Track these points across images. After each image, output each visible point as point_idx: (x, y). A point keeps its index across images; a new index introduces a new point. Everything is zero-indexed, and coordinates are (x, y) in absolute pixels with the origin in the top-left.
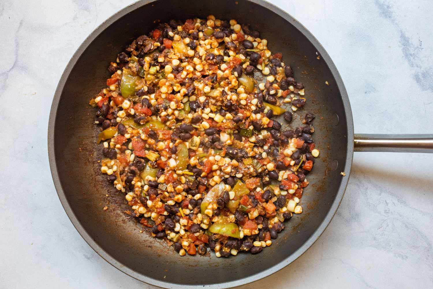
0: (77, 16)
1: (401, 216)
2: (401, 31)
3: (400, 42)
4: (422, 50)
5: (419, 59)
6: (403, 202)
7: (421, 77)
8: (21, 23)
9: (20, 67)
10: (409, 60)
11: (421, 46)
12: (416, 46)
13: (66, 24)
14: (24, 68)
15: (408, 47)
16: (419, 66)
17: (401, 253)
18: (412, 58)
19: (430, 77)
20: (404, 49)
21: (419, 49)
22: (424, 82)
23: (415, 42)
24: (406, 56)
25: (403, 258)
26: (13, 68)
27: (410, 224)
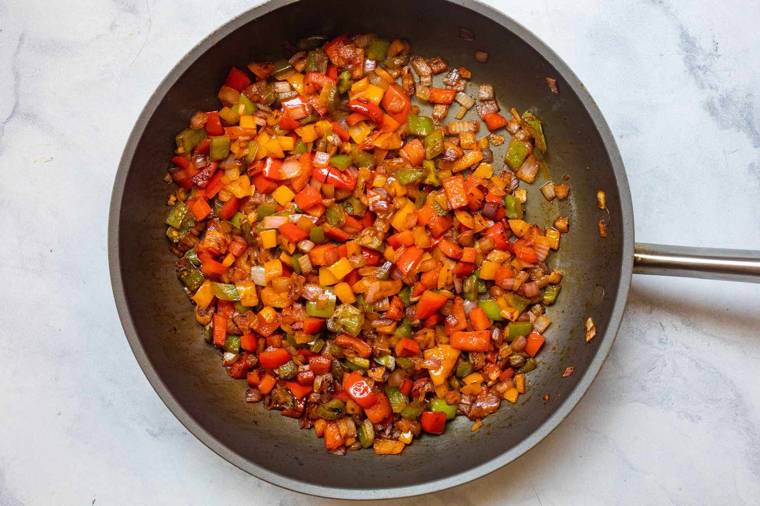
0: (117, 23)
1: (688, 348)
2: (680, 26)
3: (679, 46)
4: (718, 58)
5: (714, 74)
6: (690, 325)
7: (717, 105)
8: (21, 39)
9: (23, 115)
10: (696, 77)
11: (717, 50)
12: (708, 52)
13: (98, 37)
14: (31, 117)
15: (693, 54)
16: (714, 87)
17: (689, 412)
18: (700, 73)
19: (734, 105)
20: (687, 57)
21: (714, 57)
22: (724, 115)
23: (705, 44)
24: (692, 69)
25: (693, 420)
26: (10, 117)
27: (704, 362)
